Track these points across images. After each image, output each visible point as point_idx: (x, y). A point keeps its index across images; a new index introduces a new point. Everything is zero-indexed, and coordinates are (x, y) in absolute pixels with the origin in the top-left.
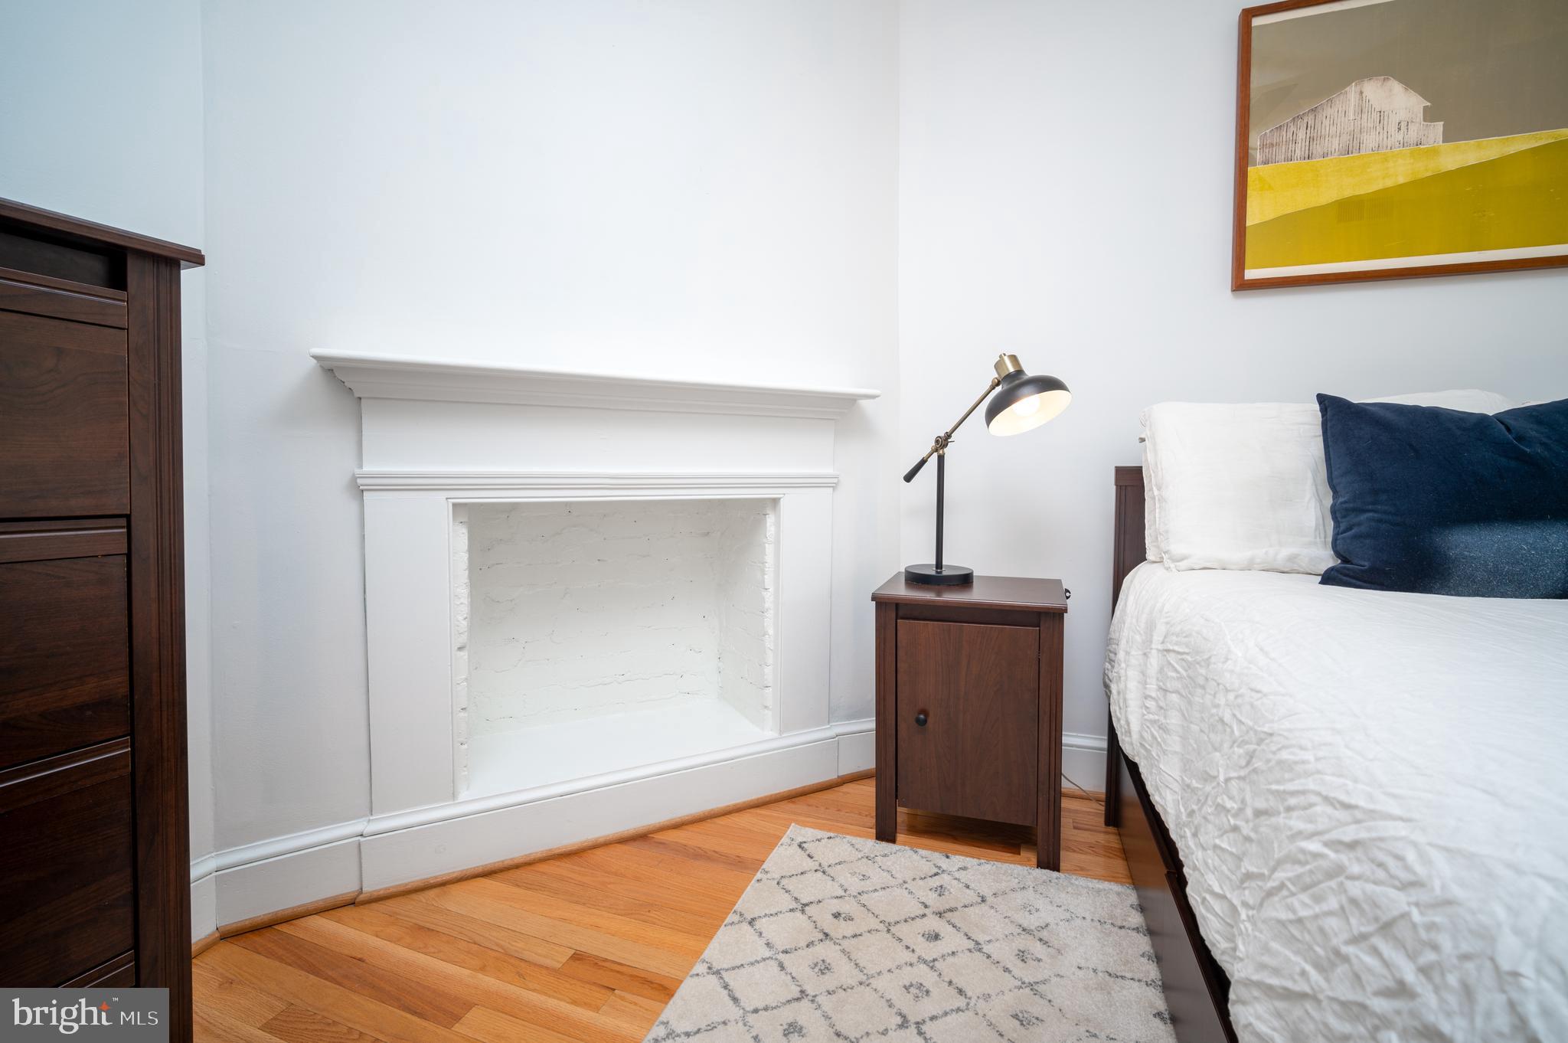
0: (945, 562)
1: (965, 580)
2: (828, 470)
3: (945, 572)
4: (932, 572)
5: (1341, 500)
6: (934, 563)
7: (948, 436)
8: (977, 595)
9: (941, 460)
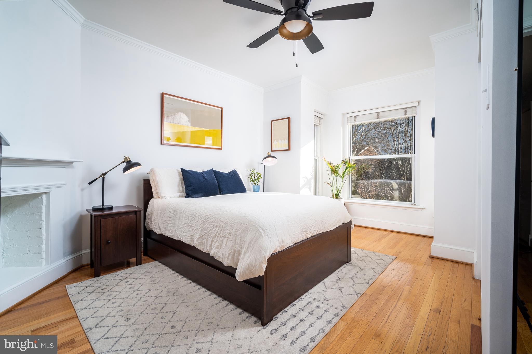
0: (105, 205)
1: (111, 208)
2: (63, 182)
3: (105, 207)
4: (101, 207)
5: (186, 185)
6: (102, 205)
7: (106, 173)
8: (114, 211)
9: (103, 179)
